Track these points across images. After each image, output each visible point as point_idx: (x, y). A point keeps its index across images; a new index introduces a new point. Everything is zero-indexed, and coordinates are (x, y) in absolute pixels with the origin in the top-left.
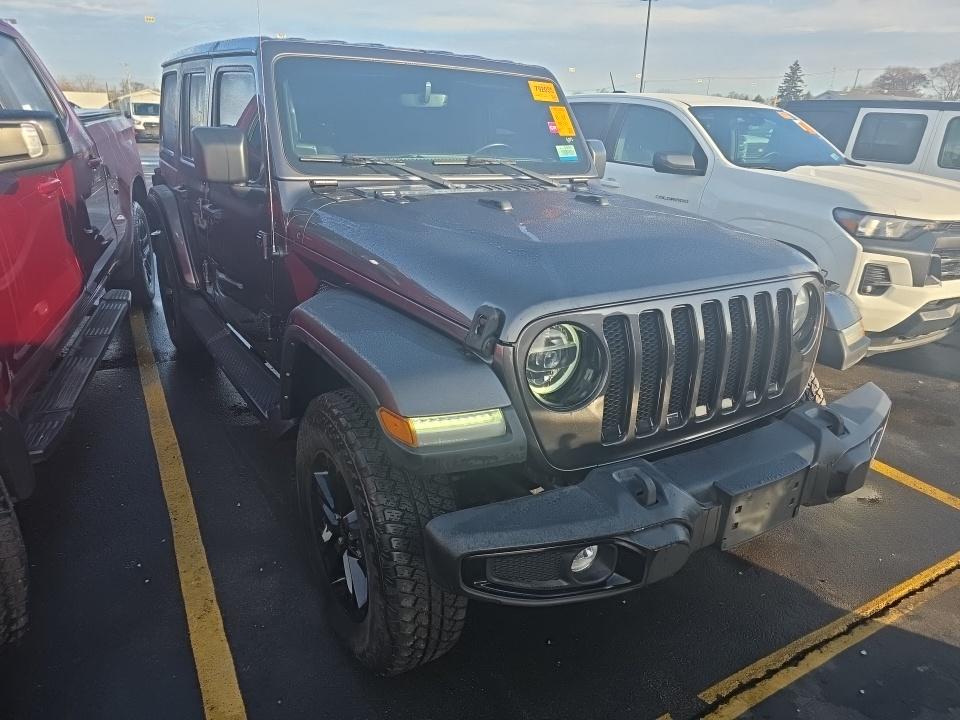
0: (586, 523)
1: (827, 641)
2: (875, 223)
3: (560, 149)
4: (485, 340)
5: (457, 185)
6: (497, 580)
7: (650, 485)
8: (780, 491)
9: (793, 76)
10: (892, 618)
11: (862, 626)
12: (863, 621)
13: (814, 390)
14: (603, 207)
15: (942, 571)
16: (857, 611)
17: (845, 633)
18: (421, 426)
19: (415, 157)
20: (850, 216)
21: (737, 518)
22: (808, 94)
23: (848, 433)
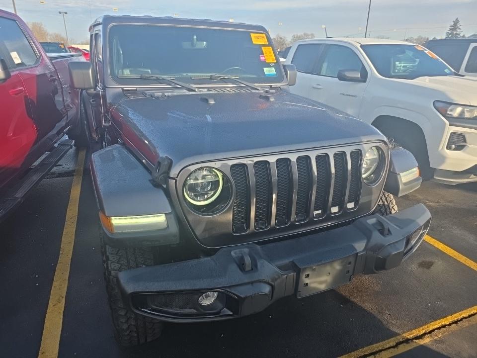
0: (205, 280)
1: (381, 351)
2: (459, 109)
3: (265, 69)
4: (161, 175)
5: (201, 90)
6: (155, 307)
7: (248, 260)
8: (337, 266)
9: (455, 26)
10: (426, 341)
11: (405, 344)
12: (407, 341)
13: (391, 206)
14: (270, 101)
15: (467, 315)
16: (404, 335)
17: (393, 347)
18: (116, 221)
19: (184, 75)
20: (443, 106)
21: (307, 281)
22: (464, 36)
23: (391, 234)
